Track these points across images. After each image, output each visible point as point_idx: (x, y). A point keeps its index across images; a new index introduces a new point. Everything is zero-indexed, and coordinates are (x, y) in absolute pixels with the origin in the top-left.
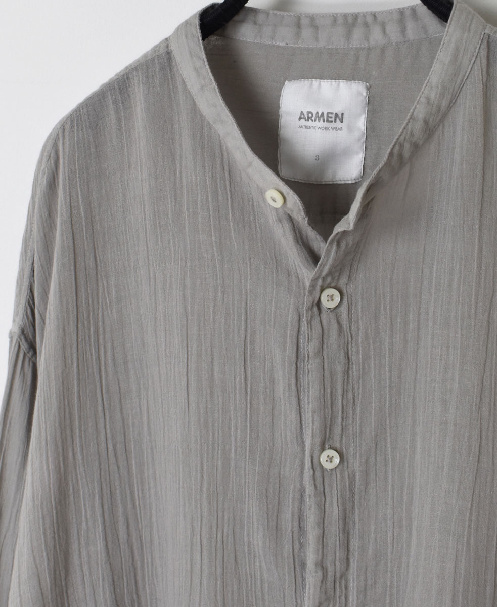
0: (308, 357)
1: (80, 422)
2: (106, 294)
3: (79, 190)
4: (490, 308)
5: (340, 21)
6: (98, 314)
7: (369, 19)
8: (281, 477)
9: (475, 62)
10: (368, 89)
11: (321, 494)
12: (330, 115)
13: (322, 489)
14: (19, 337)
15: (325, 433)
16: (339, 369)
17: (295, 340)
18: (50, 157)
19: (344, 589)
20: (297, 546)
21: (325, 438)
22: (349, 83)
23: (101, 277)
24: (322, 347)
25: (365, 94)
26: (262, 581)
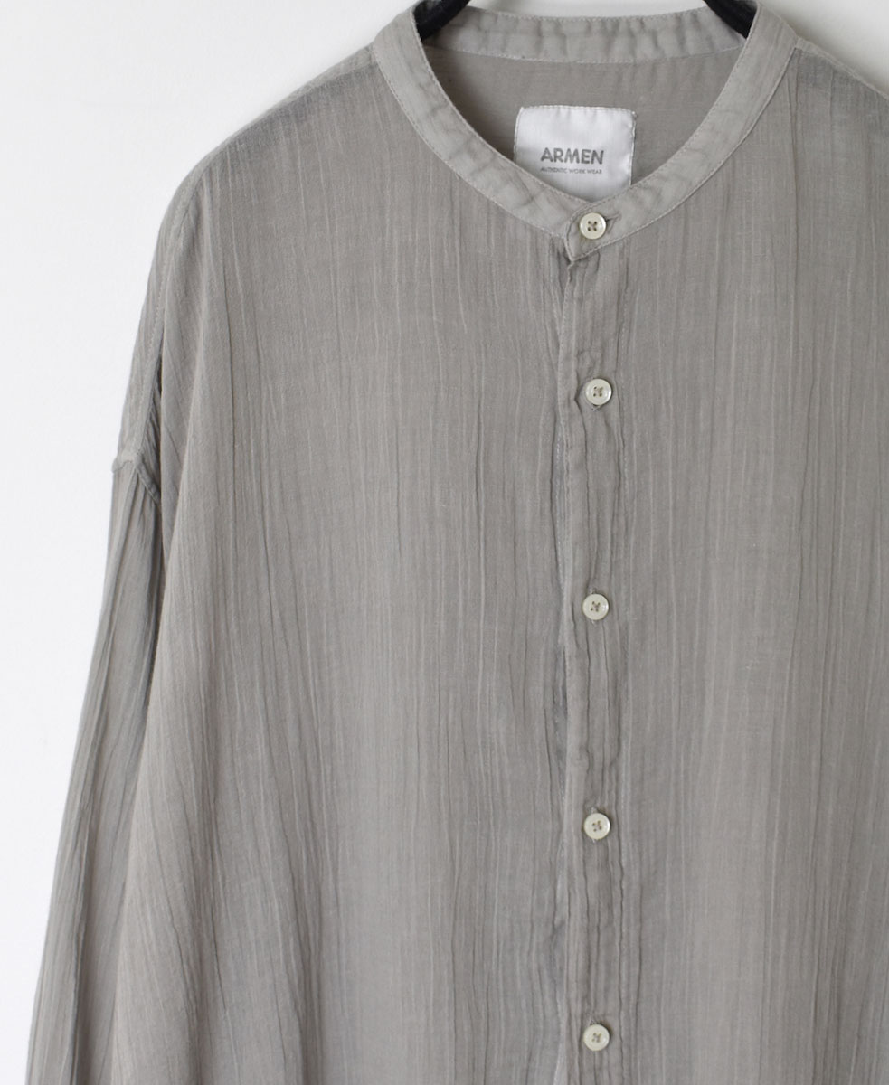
0: (568, 471)
1: (236, 581)
2: (272, 402)
3: (236, 258)
4: (810, 401)
5: (596, 28)
6: (261, 430)
7: (635, 26)
8: (528, 637)
9: (780, 83)
10: (635, 118)
11: (586, 654)
12: (587, 154)
13: (586, 649)
14: (139, 467)
15: (590, 572)
16: (608, 485)
17: (549, 449)
18: (187, 211)
19: (614, 780)
20: (551, 727)
21: (589, 578)
22: (609, 110)
23: (265, 377)
24: (586, 457)
25: (630, 125)
26: (502, 779)
